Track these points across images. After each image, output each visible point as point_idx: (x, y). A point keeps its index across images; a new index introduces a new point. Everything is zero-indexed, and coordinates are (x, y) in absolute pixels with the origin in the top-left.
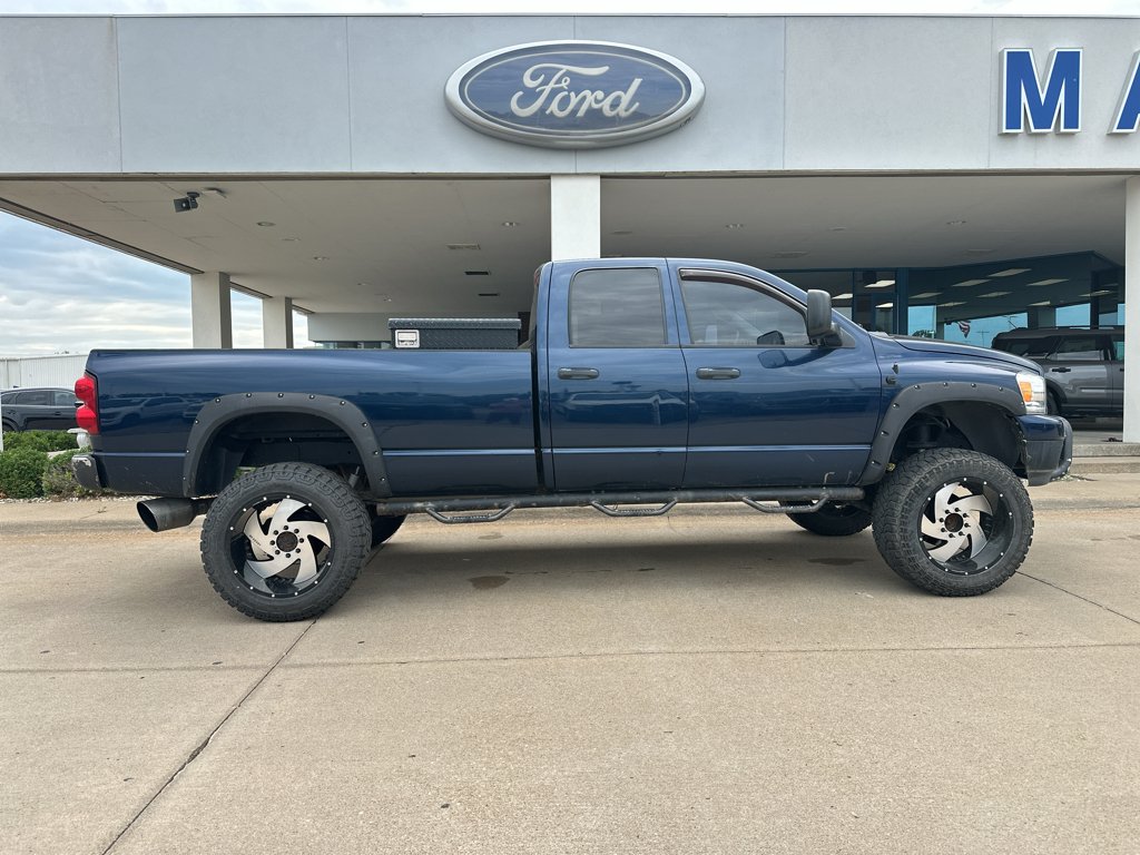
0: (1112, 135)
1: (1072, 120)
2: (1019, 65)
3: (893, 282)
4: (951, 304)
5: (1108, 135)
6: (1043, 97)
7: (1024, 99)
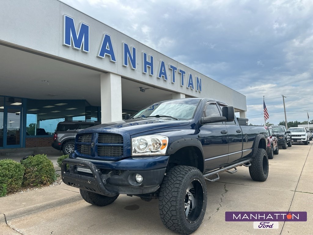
0: (98, 57)
1: (87, 48)
2: (69, 23)
3: (21, 104)
4: (42, 114)
5: (97, 57)
6: (78, 37)
7: (71, 35)
